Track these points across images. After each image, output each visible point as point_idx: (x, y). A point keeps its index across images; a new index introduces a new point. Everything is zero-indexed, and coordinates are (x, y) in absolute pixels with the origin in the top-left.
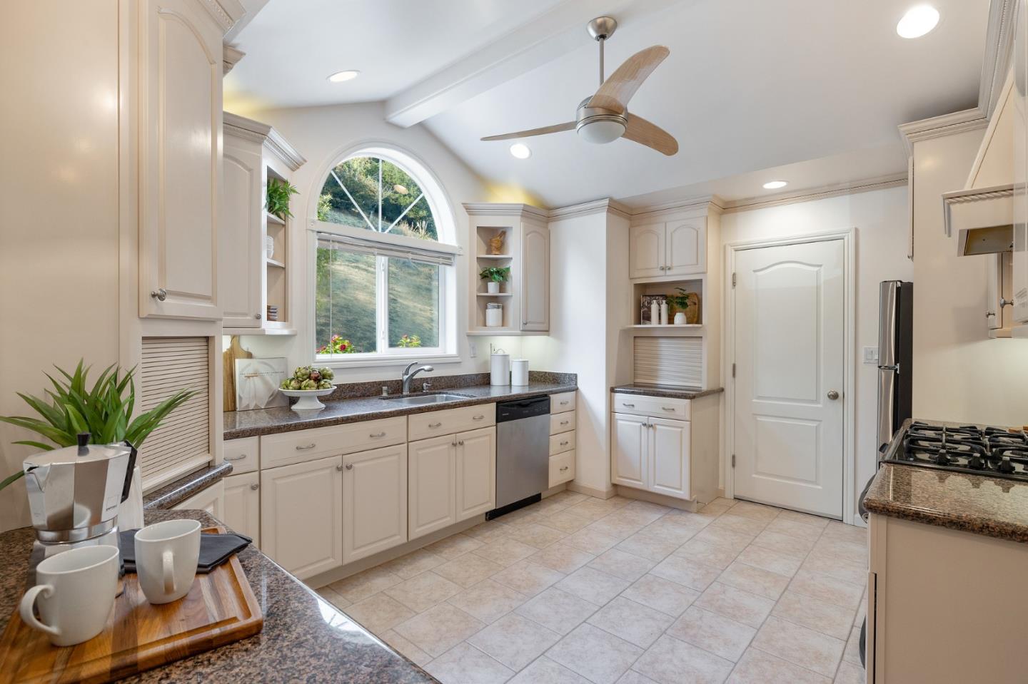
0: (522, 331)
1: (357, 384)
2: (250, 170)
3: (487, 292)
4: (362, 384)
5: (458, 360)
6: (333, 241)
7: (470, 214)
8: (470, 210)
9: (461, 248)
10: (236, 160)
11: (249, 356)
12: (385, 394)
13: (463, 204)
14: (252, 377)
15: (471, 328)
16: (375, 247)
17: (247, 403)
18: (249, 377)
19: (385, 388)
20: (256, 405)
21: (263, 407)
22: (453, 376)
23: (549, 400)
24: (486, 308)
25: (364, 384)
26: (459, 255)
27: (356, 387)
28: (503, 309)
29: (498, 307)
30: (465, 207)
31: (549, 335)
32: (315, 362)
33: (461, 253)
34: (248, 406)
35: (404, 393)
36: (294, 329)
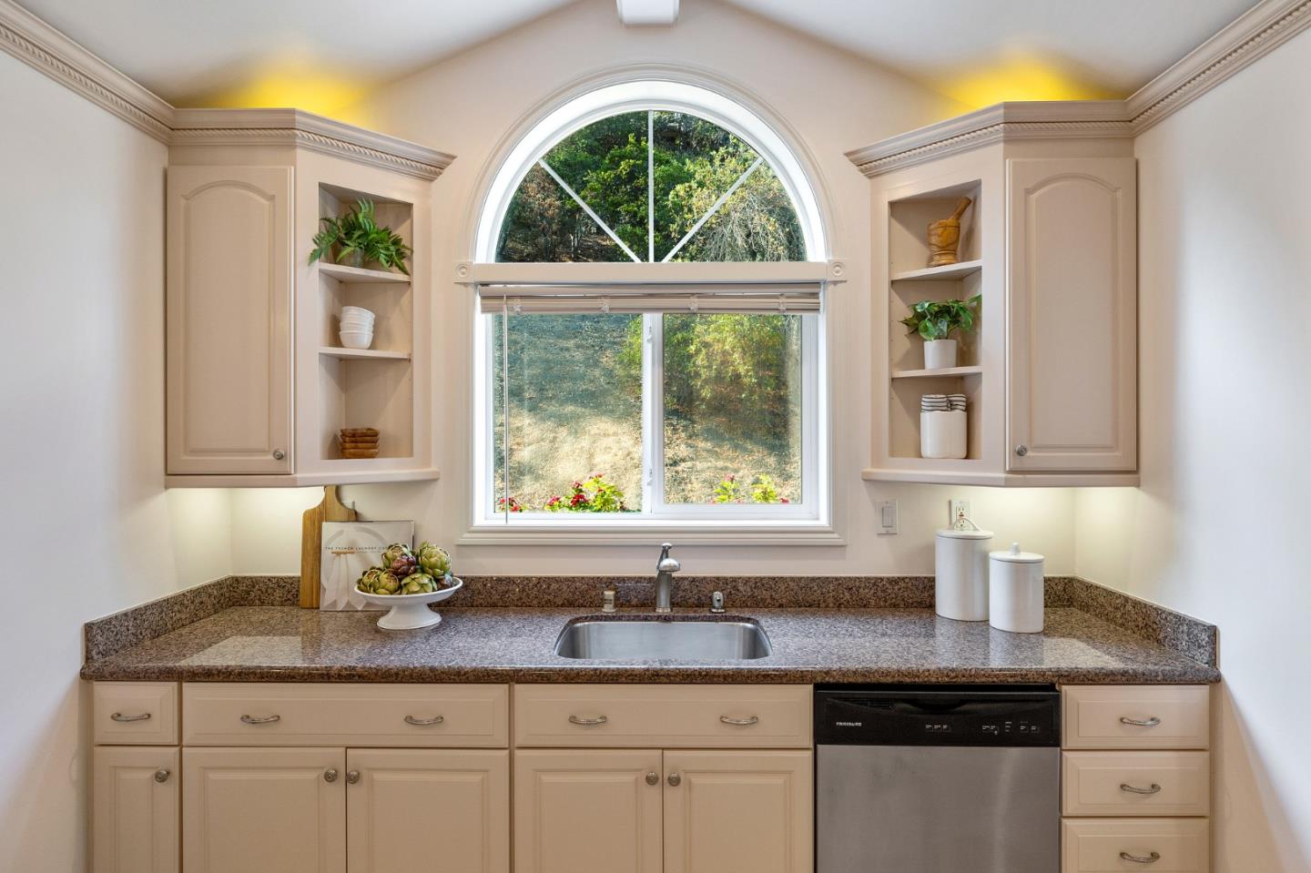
0: (1011, 472)
1: (556, 580)
2: (272, 198)
3: (922, 366)
4: (567, 579)
5: (834, 538)
6: (508, 297)
7: (870, 177)
8: (870, 166)
9: (838, 264)
10: (247, 187)
11: (355, 517)
12: (608, 609)
13: (847, 154)
14: (345, 553)
15: (877, 461)
16: (605, 297)
17: (334, 599)
18: (338, 554)
19: (609, 594)
20: (348, 603)
21: (359, 609)
22: (813, 579)
23: (1057, 700)
24: (919, 410)
25: (573, 580)
26: (835, 283)
27: (554, 586)
28: (969, 409)
29: (951, 406)
30: (852, 161)
31: (1137, 485)
32: (469, 532)
33: (839, 276)
34: (334, 603)
35: (660, 611)
36: (434, 468)
